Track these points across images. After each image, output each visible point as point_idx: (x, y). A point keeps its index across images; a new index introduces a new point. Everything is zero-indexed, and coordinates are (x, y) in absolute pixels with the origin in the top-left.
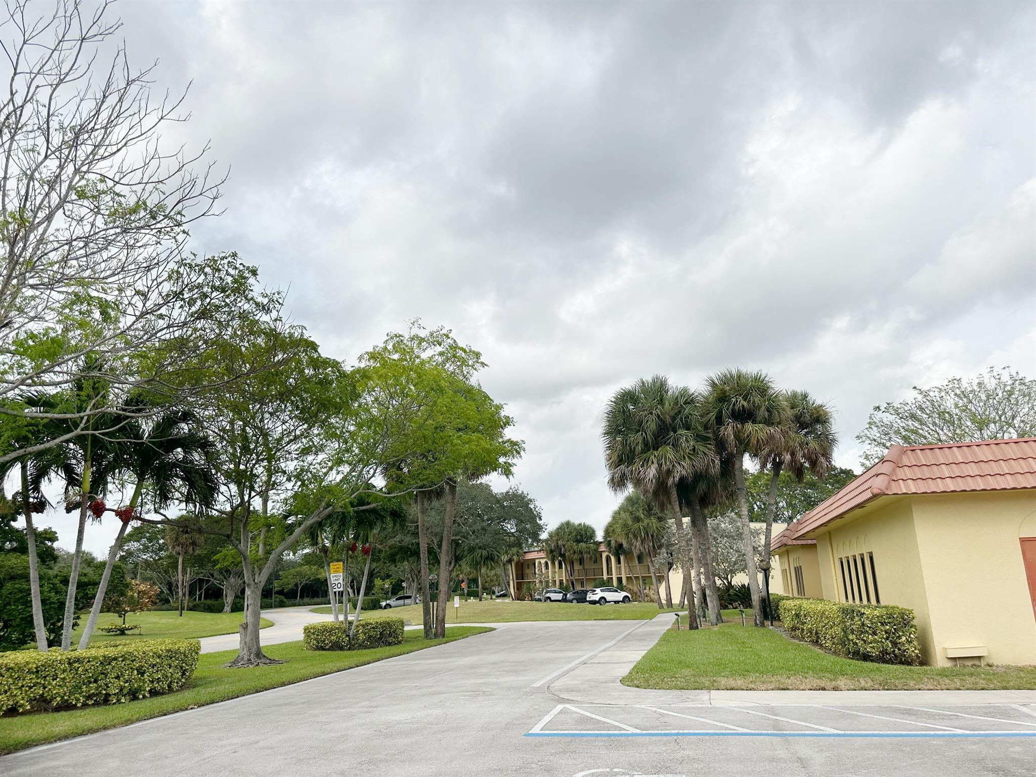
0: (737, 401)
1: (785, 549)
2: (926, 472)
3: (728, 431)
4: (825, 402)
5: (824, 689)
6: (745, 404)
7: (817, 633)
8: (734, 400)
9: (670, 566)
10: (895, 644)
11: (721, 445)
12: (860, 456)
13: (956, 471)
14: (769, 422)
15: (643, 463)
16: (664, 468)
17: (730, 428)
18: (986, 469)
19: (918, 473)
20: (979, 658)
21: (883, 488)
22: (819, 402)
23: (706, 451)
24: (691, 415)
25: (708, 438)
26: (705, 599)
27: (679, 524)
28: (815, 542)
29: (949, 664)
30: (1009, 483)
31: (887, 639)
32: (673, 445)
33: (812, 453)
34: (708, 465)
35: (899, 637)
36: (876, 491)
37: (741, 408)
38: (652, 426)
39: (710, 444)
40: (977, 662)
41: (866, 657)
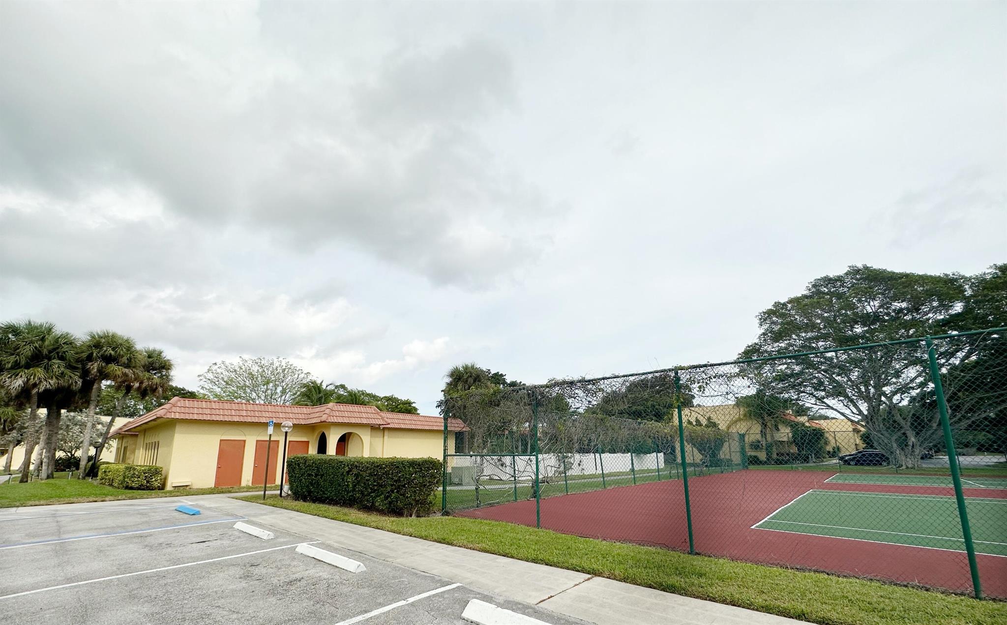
0: (107, 350)
1: (121, 435)
2: (187, 410)
3: (94, 367)
4: (172, 359)
5: (96, 501)
6: (113, 353)
7: (113, 480)
8: (105, 349)
9: (18, 443)
10: (148, 482)
11: (85, 373)
12: (199, 387)
13: (200, 411)
14: (127, 366)
15: (11, 376)
16: (32, 381)
17: (96, 365)
18: (214, 412)
19: (183, 410)
20: (187, 486)
21: (162, 415)
22: (168, 358)
23: (72, 375)
24: (68, 352)
25: (77, 368)
26: (42, 464)
27: (34, 416)
28: (137, 433)
29: (172, 489)
30: (221, 418)
31: (145, 479)
32: (45, 368)
33: (154, 385)
34: (72, 383)
35: (152, 479)
36: (158, 416)
37: (109, 355)
38: (28, 351)
39: (78, 372)
40: (185, 488)
41: (132, 488)
